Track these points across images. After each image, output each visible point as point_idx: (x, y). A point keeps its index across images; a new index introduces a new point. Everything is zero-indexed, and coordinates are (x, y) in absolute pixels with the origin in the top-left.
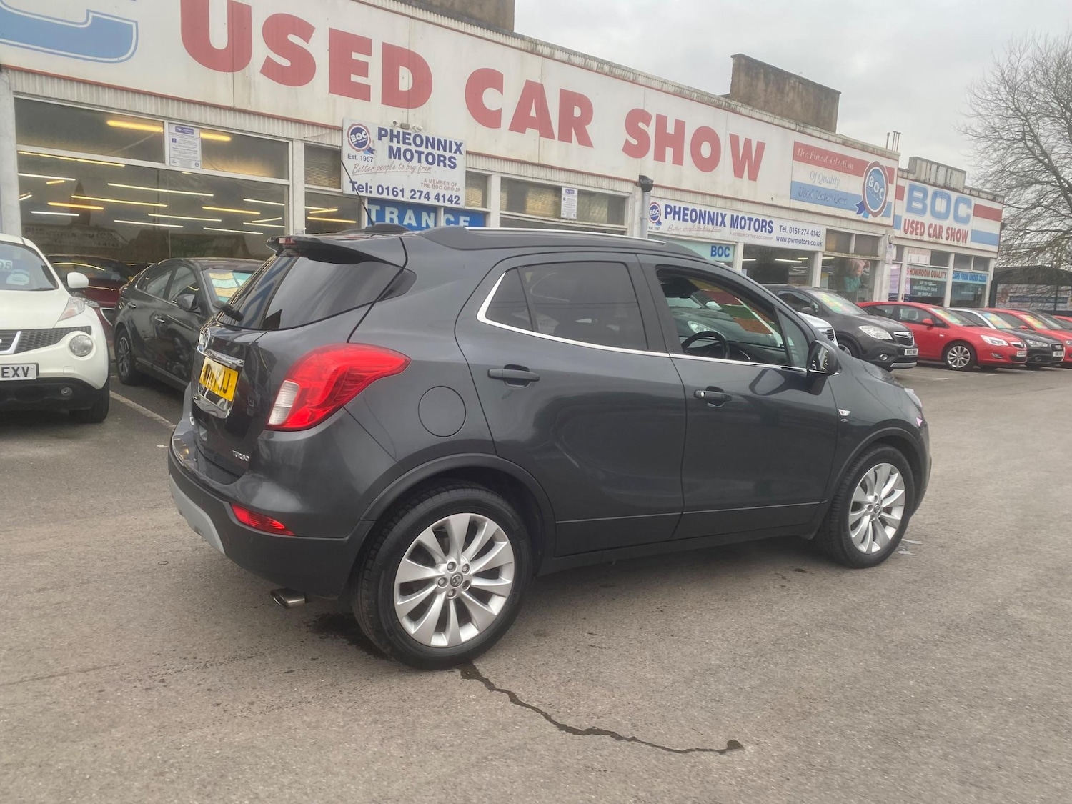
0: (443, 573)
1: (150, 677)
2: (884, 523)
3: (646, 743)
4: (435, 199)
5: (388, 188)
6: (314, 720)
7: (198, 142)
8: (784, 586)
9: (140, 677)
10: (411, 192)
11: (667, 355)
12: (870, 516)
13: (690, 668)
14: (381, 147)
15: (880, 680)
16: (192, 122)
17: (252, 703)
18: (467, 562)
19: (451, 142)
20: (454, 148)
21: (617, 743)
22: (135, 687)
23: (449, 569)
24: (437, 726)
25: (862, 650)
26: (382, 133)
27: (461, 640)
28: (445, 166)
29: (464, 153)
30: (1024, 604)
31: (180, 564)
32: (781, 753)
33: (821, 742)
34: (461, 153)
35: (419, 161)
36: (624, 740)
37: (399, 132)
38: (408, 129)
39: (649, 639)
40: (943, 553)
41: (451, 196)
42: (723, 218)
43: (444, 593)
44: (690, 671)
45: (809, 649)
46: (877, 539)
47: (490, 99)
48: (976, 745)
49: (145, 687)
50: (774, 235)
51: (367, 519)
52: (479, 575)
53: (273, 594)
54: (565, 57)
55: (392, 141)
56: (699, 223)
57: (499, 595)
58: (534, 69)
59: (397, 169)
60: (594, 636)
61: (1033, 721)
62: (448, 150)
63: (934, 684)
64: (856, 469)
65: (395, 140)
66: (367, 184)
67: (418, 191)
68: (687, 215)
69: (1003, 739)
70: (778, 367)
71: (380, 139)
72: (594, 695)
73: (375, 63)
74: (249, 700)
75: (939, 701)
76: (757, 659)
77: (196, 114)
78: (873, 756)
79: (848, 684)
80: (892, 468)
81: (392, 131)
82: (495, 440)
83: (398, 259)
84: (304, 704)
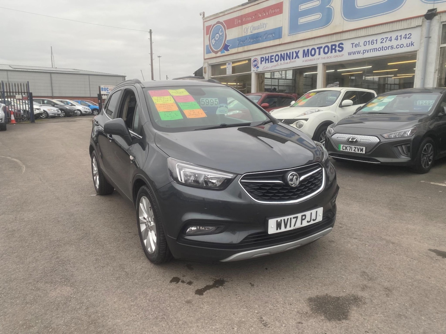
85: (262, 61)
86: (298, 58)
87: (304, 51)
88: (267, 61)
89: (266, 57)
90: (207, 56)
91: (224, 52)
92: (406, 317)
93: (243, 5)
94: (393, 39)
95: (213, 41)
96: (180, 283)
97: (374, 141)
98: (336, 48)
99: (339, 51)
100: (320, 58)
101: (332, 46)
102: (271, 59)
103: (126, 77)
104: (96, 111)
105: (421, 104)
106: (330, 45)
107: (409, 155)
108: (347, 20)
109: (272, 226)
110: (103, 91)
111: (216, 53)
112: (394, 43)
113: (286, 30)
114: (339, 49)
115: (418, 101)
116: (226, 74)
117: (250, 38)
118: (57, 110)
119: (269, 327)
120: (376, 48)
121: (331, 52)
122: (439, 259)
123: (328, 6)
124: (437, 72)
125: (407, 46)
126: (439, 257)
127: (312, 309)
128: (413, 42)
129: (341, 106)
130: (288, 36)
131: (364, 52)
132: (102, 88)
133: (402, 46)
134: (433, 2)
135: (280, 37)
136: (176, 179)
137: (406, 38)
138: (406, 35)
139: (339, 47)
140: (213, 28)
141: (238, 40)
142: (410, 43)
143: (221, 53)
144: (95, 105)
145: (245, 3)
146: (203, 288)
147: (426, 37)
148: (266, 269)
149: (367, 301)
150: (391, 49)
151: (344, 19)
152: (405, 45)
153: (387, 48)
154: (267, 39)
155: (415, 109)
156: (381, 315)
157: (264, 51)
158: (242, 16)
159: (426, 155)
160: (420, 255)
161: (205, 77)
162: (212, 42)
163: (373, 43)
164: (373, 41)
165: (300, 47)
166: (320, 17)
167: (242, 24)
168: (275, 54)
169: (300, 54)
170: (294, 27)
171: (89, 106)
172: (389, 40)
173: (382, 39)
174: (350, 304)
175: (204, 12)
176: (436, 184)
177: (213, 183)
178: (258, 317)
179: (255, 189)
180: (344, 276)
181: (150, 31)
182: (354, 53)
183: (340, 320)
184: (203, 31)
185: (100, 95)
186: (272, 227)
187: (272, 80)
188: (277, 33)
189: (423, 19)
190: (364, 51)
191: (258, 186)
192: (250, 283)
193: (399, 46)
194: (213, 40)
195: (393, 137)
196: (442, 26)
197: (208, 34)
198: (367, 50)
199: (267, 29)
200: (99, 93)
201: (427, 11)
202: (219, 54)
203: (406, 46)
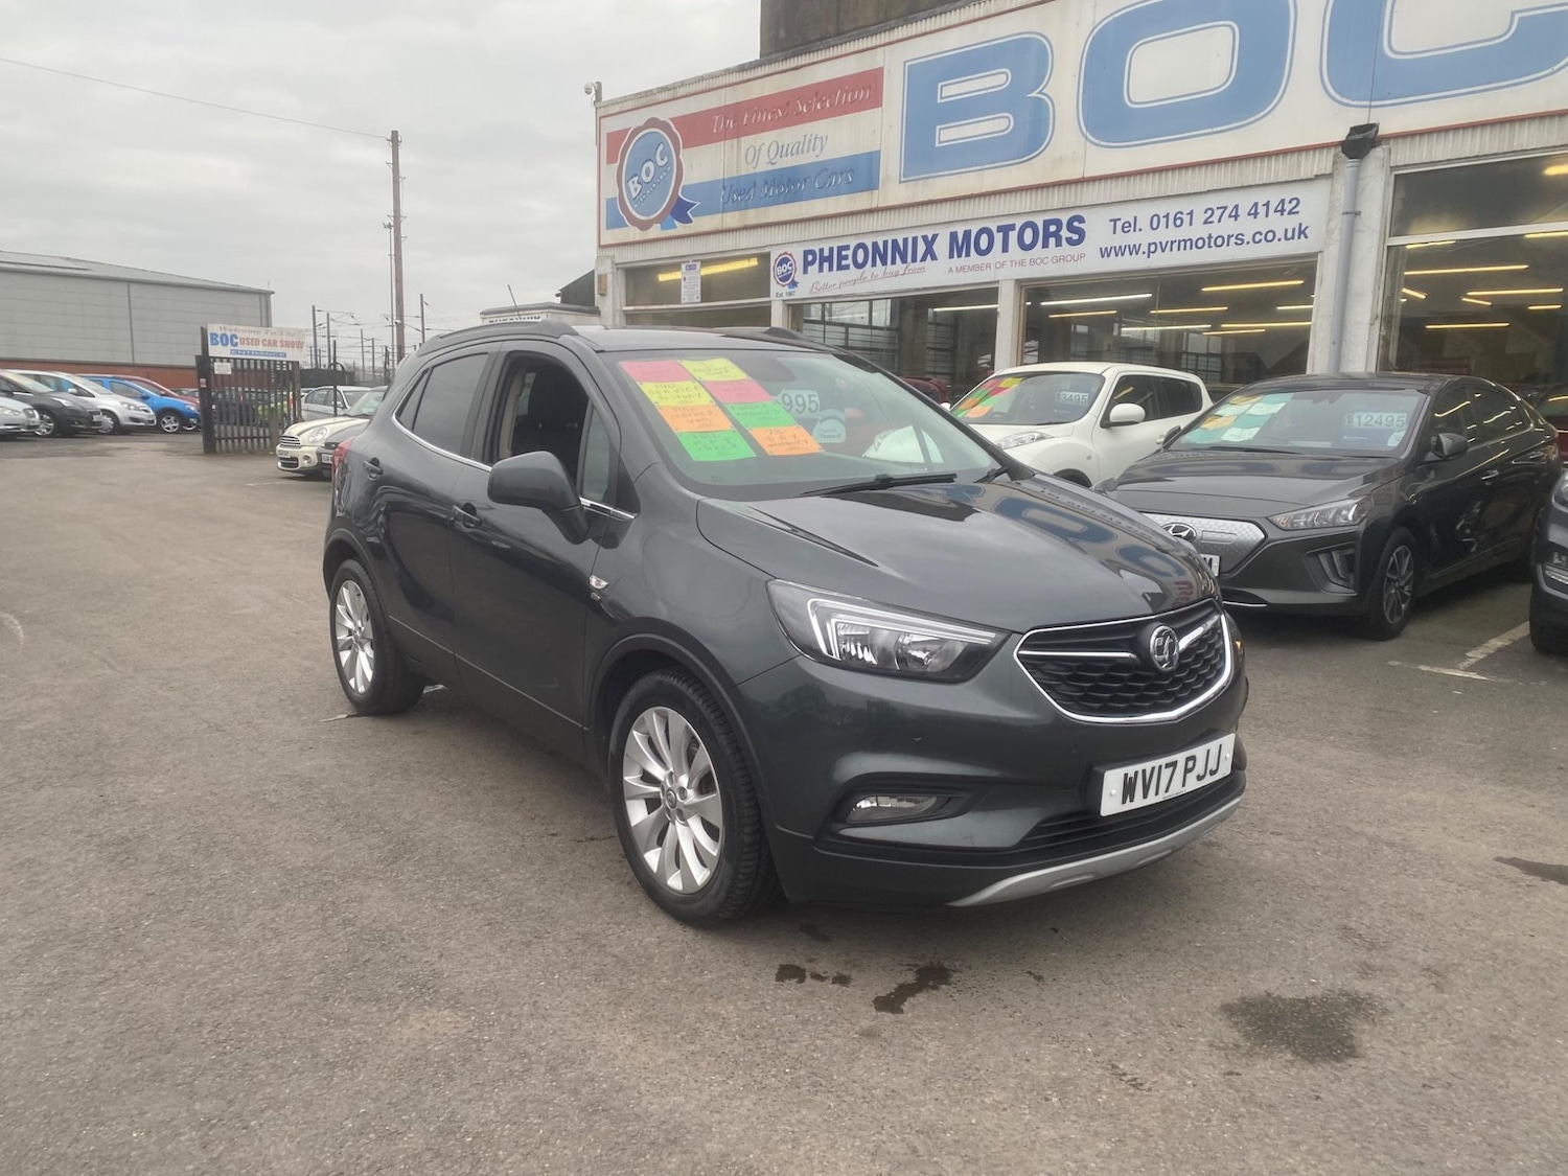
85: (807, 264)
86: (934, 258)
87: (953, 236)
88: (826, 265)
89: (821, 250)
90: (610, 237)
91: (675, 227)
92: (1515, 1043)
93: (742, 69)
94: (1243, 211)
95: (632, 187)
96: (809, 980)
97: (1246, 536)
98: (1061, 233)
99: (1070, 241)
100: (1008, 263)
101: (1047, 223)
102: (841, 258)
103: (272, 296)
104: (173, 418)
105: (1366, 424)
106: (1039, 221)
107: (1352, 581)
108: (1097, 141)
109: (1114, 792)
110: (217, 343)
111: (645, 226)
112: (1246, 226)
113: (891, 165)
114: (1070, 235)
115: (1357, 414)
116: (680, 303)
117: (766, 183)
118: (25, 410)
119: (1149, 1090)
120: (1190, 240)
121: (1045, 245)
122: (1534, 882)
123: (1034, 94)
124: (1378, 323)
125: (1286, 239)
126: (1531, 878)
127: (1247, 1036)
128: (1303, 228)
129: (1106, 423)
130: (900, 182)
131: (1153, 248)
132: (212, 334)
133: (1270, 236)
134: (1367, 103)
135: (871, 184)
136: (811, 650)
137: (1282, 211)
138: (1283, 201)
139: (1070, 228)
140: (634, 141)
141: (724, 188)
142: (1294, 229)
143: (663, 228)
144: (167, 395)
145: (751, 63)
146: (892, 994)
147: (1347, 213)
148: (1056, 931)
149: (1390, 1005)
150: (1236, 243)
151: (1087, 138)
152: (1280, 234)
153: (1225, 241)
154: (825, 191)
155: (1345, 438)
156: (1445, 1041)
157: (816, 230)
158: (737, 105)
159: (1395, 581)
160: (1479, 873)
161: (600, 308)
162: (628, 188)
163: (1178, 222)
164: (1179, 216)
165: (942, 224)
166: (1007, 129)
167: (739, 132)
168: (853, 243)
169: (942, 246)
170: (922, 155)
171: (145, 398)
172: (1230, 216)
173: (1209, 212)
174: (1345, 1015)
175: (599, 84)
176: (1435, 670)
177: (920, 661)
178: (1104, 1065)
179: (1059, 678)
180: (1293, 942)
181: (393, 137)
182: (1119, 251)
183: (1338, 1059)
184: (596, 148)
185: (205, 363)
186: (1111, 795)
187: (827, 327)
188: (861, 172)
189: (1336, 156)
190: (1150, 245)
191: (1070, 669)
192: (1030, 973)
193: (1262, 237)
194: (633, 182)
195: (1302, 524)
196: (1393, 177)
197: (616, 161)
198: (1161, 243)
199: (827, 155)
200: (200, 354)
201: (1348, 132)
202: (655, 231)
203: (1283, 239)
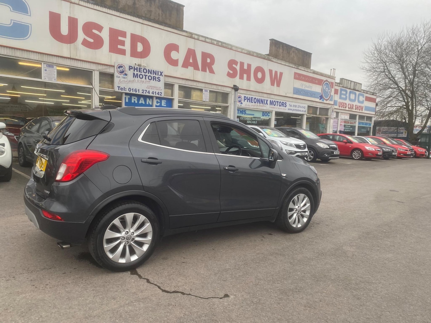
0: (123, 235)
1: (9, 276)
2: (303, 216)
3: (194, 296)
4: (152, 93)
5: (133, 89)
6: (70, 290)
7: (56, 71)
8: (262, 240)
9: (5, 276)
10: (142, 91)
11: (214, 154)
12: (296, 214)
13: (218, 269)
14: (130, 73)
15: (288, 273)
16: (53, 63)
17: (47, 285)
18: (133, 231)
19: (158, 72)
20: (159, 74)
21: (183, 296)
22: (3, 279)
23: (126, 234)
24: (116, 291)
25: (284, 262)
26: (130, 68)
27: (131, 260)
28: (156, 81)
29: (163, 76)
30: (350, 245)
31: (30, 235)
32: (243, 298)
33: (259, 294)
34: (162, 76)
35: (146, 79)
36: (186, 295)
37: (137, 68)
38: (141, 66)
39: (206, 259)
40: (327, 228)
41: (159, 92)
42: (267, 101)
43: (124, 243)
44: (218, 270)
45: (265, 262)
46: (300, 222)
47: (174, 55)
48: (315, 294)
49: (6, 279)
50: (287, 108)
51: (92, 215)
52: (138, 236)
53: (58, 244)
54: (203, 39)
55: (134, 71)
56: (258, 103)
57: (146, 244)
58: (191, 44)
59: (136, 82)
60: (185, 259)
61: (338, 286)
62: (157, 74)
63: (306, 273)
64: (290, 196)
65: (136, 70)
66: (124, 88)
67: (145, 90)
68: (252, 100)
69: (325, 292)
70: (259, 158)
71: (130, 70)
72: (179, 279)
73: (128, 41)
74: (46, 284)
75: (307, 279)
76: (244, 266)
77: (54, 60)
78: (276, 298)
79: (275, 274)
80: (304, 196)
81: (134, 67)
82: (143, 185)
83: (108, 118)
84: (67, 285)
